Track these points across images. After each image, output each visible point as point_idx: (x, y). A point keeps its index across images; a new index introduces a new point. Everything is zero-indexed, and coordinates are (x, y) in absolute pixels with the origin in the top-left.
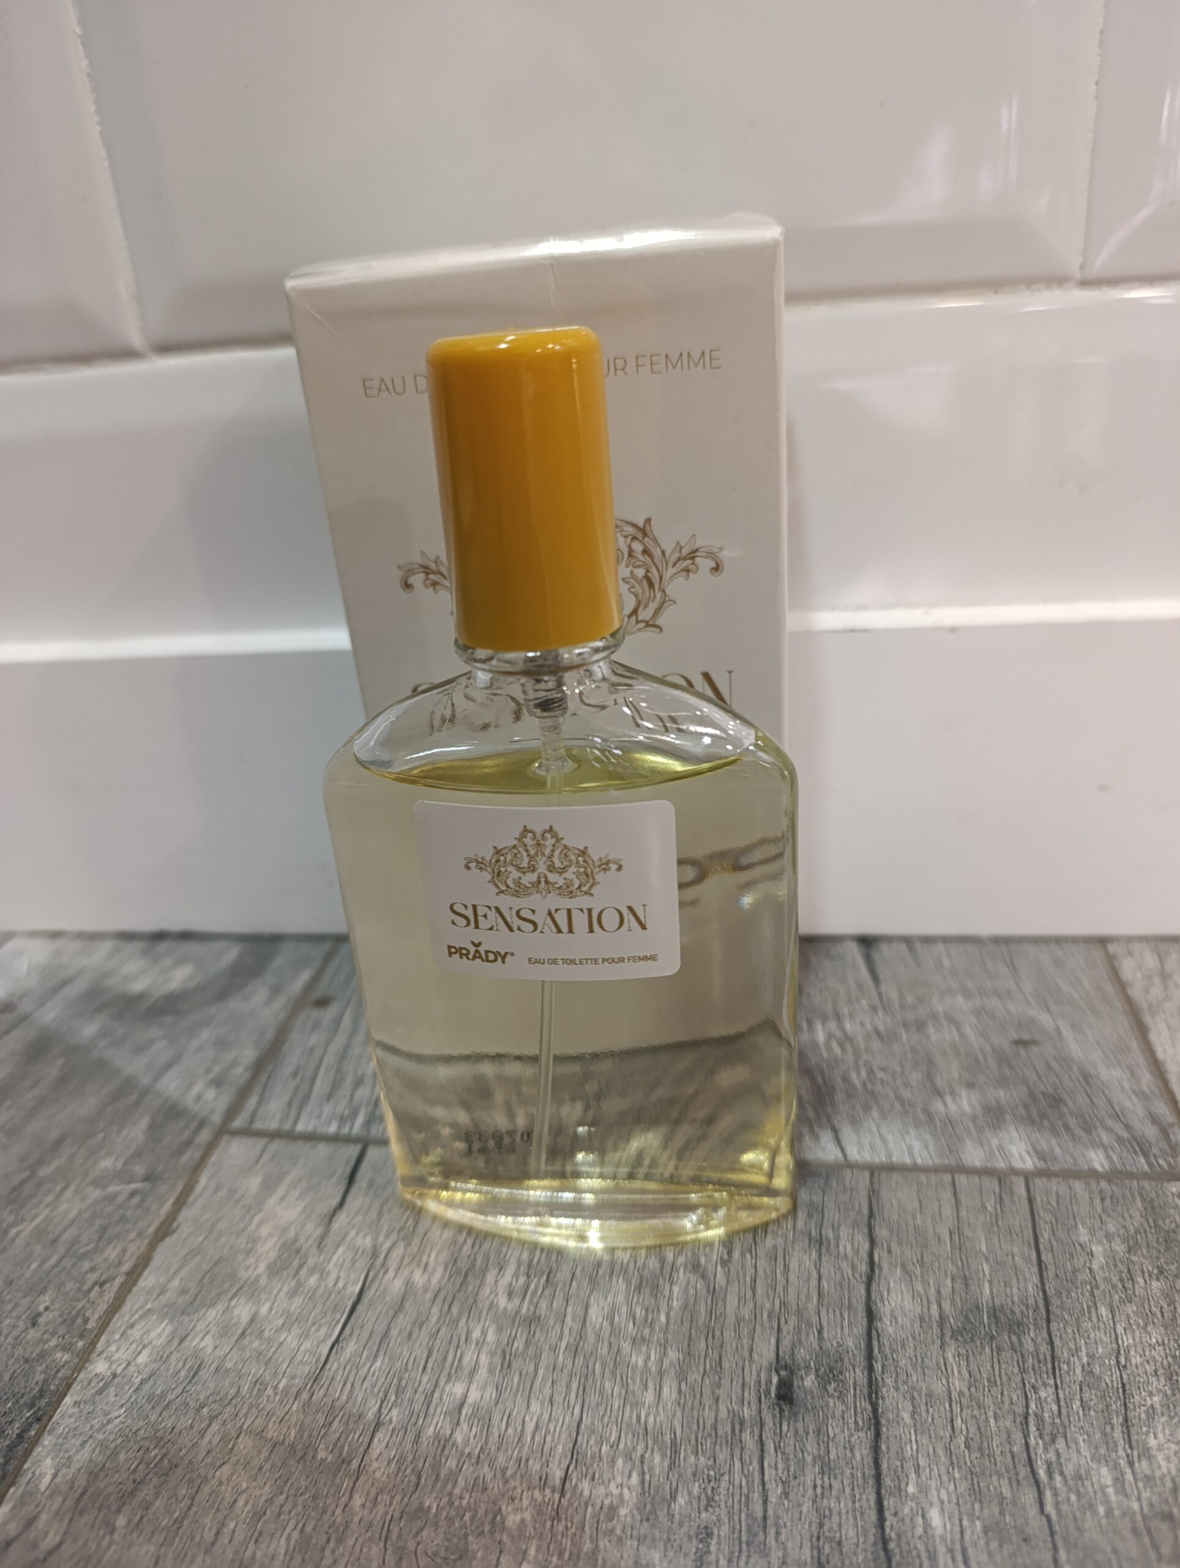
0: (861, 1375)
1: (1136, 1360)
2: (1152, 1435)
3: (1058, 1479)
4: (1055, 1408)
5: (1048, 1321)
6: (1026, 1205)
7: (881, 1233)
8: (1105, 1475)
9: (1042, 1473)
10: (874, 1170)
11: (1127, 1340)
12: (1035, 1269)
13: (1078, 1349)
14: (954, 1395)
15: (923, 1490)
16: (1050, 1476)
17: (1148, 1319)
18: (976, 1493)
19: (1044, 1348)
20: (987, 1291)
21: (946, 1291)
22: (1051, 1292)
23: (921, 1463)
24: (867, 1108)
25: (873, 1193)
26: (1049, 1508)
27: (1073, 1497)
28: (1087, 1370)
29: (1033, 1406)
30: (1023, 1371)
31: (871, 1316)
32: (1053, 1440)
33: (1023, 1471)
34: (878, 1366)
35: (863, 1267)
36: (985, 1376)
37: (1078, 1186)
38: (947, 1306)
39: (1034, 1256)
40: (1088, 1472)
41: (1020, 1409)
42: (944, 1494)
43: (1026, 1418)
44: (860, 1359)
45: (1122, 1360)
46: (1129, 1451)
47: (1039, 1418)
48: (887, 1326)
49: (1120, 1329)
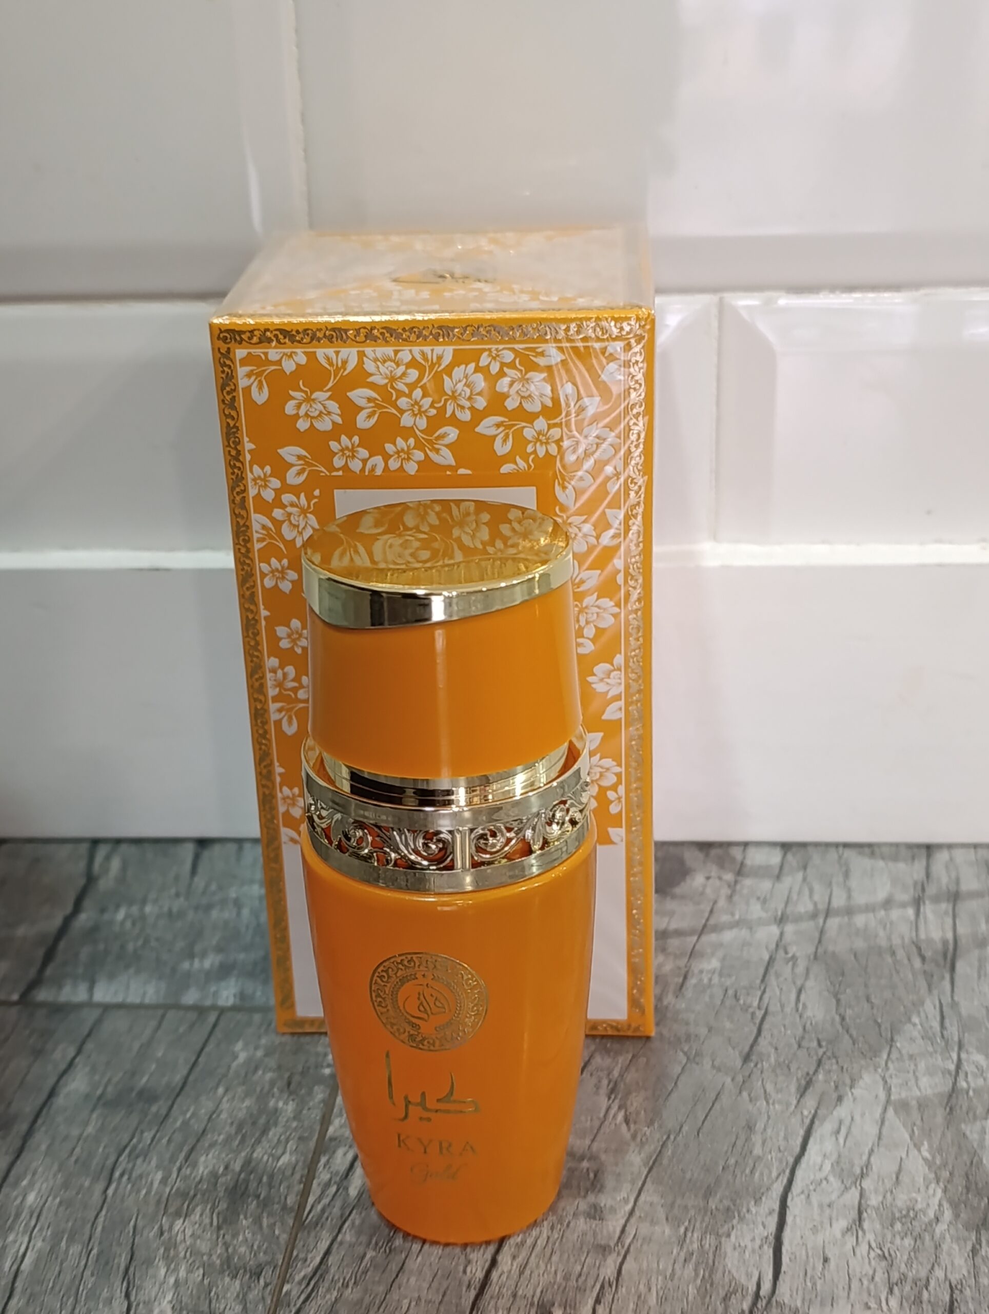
0: (24, 1127)
1: (224, 1116)
2: (205, 1155)
3: (126, 1177)
4: (149, 1142)
5: (178, 1095)
6: (209, 1028)
7: (89, 1046)
8: (159, 1175)
9: (117, 1174)
10: (107, 1008)
11: (225, 1105)
12: (188, 1067)
13: (188, 1110)
14: (85, 1134)
15: (31, 1185)
16: (122, 1175)
17: (247, 1094)
18: (66, 1185)
19: (164, 1112)
20: (145, 1079)
21: (115, 1079)
22: (191, 1078)
23: (40, 1170)
24: (127, 967)
25: (98, 1022)
26: (110, 1192)
27: (129, 1186)
28: (186, 1123)
29: (135, 1140)
30: (140, 1123)
31: (52, 1094)
32: (137, 1157)
33: (106, 1173)
34: (40, 1121)
35: (63, 1067)
36: (112, 1125)
37: (257, 1017)
38: (110, 1089)
39: (194, 1059)
40: (148, 1175)
41: (124, 1143)
42: (45, 1186)
43: (126, 1147)
44: (31, 1118)
45: (214, 1116)
46: (184, 1162)
47: (135, 1147)
48: (60, 1101)
49: (225, 1099)
